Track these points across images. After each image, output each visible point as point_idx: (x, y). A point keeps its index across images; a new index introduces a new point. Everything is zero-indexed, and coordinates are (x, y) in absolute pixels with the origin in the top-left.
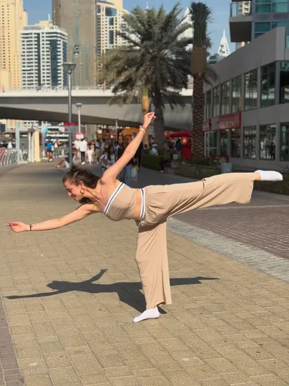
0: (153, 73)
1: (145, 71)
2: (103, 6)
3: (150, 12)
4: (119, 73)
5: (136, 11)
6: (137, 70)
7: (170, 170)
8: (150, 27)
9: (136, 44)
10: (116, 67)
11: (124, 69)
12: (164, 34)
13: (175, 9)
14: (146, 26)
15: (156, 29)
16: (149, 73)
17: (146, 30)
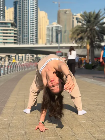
0: (91, 35)
1: (87, 34)
2: (75, 17)
3: (90, 13)
4: (78, 35)
5: (85, 13)
6: (85, 34)
7: (95, 69)
8: (90, 18)
9: (84, 25)
10: (77, 33)
11: (80, 34)
12: (95, 20)
13: (99, 11)
14: (89, 18)
15: (92, 19)
16: (89, 35)
17: (88, 19)
